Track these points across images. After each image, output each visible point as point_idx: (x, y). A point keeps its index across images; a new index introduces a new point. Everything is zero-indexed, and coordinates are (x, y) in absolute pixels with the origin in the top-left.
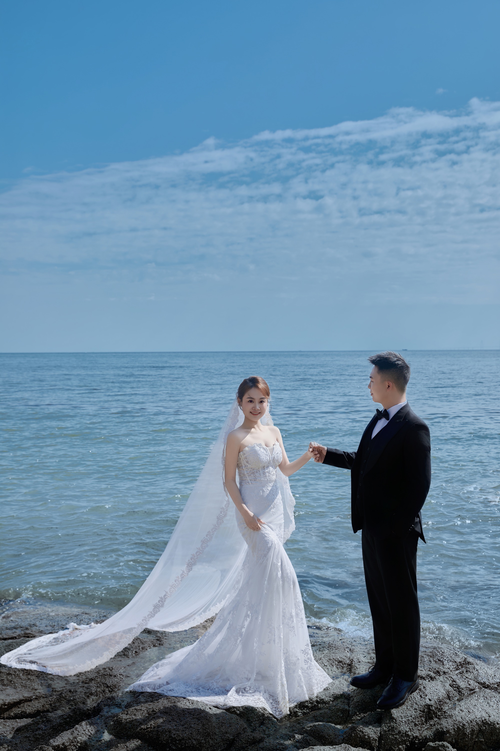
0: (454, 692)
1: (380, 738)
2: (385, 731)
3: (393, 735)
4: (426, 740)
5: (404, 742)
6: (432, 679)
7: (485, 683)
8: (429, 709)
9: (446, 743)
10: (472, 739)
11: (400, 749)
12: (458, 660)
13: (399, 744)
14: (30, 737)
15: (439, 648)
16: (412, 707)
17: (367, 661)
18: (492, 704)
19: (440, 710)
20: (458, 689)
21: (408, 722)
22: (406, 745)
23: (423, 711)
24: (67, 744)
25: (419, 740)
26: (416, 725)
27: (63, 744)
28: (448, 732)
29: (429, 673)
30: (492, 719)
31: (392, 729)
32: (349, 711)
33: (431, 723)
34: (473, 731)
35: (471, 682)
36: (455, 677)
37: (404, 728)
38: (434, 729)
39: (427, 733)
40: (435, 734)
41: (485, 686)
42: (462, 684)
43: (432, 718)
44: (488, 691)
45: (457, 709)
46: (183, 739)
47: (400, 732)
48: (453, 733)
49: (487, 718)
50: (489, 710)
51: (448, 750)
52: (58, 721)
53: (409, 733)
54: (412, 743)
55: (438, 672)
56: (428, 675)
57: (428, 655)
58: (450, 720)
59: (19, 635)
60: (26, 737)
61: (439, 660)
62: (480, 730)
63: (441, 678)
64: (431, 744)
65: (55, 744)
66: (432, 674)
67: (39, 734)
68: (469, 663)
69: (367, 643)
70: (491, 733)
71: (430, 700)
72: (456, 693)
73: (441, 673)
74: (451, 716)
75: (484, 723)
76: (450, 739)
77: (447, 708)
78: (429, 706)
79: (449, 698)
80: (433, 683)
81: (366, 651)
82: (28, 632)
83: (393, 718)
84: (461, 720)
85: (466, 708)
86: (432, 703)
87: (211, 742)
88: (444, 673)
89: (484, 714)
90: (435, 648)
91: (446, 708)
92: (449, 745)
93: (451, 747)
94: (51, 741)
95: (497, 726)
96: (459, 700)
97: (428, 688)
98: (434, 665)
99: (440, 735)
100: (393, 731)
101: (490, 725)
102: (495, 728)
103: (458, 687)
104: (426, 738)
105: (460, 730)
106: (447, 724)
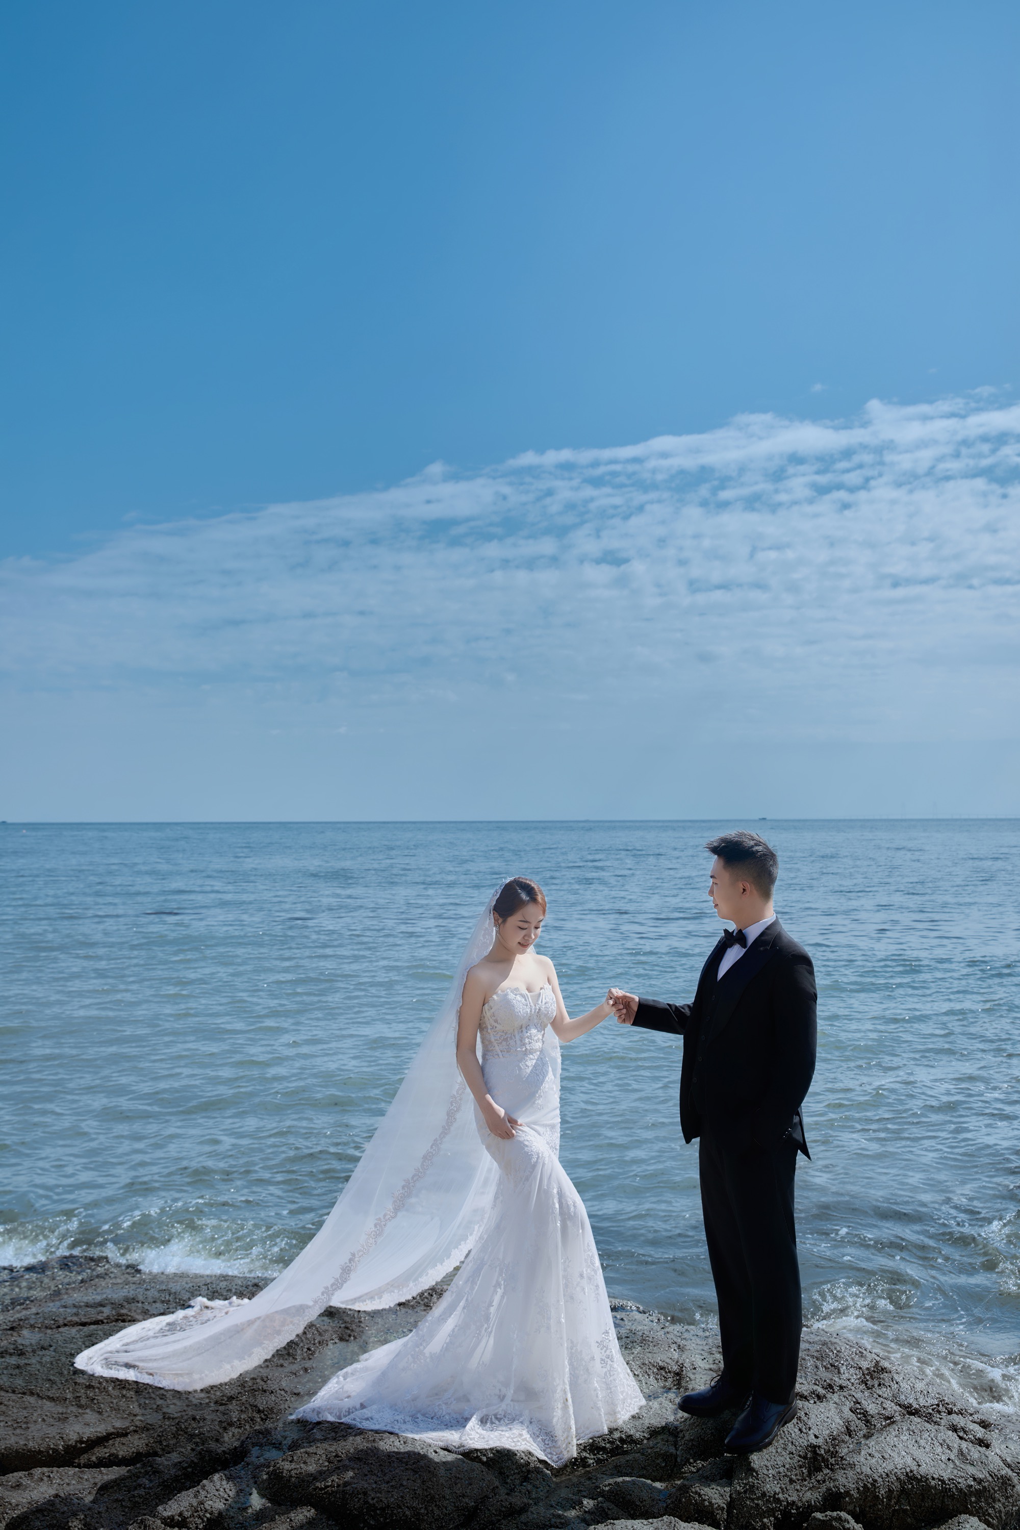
0: (858, 1422)
1: (731, 1505)
2: (739, 1493)
3: (753, 1500)
4: (810, 1508)
5: (771, 1512)
6: (820, 1398)
7: (910, 1406)
8: (814, 1452)
9: (843, 1514)
10: (889, 1505)
11: (764, 1525)
12: (865, 1365)
13: (762, 1515)
14: (123, 1500)
15: (832, 1343)
16: (785, 1449)
17: (707, 1367)
18: (922, 1442)
19: (834, 1454)
20: (865, 1417)
21: (778, 1477)
22: (776, 1518)
23: (805, 1457)
24: (187, 1514)
25: (798, 1508)
26: (791, 1481)
27: (181, 1514)
28: (847, 1493)
29: (815, 1387)
30: (923, 1470)
31: (752, 1488)
32: (676, 1456)
33: (819, 1478)
34: (890, 1491)
35: (888, 1404)
36: (858, 1395)
37: (772, 1487)
38: (823, 1489)
39: (811, 1496)
40: (825, 1498)
41: (911, 1411)
42: (872, 1408)
43: (819, 1469)
44: (916, 1419)
45: (863, 1452)
46: (388, 1507)
47: (764, 1494)
48: (856, 1495)
49: (915, 1468)
50: (918, 1454)
51: (847, 1526)
52: (173, 1472)
53: (780, 1496)
54: (786, 1514)
55: (830, 1386)
56: (813, 1392)
57: (813, 1356)
58: (850, 1473)
59: (108, 1318)
60: (117, 1500)
61: (832, 1365)
62: (903, 1491)
63: (835, 1397)
64: (818, 1515)
65: (166, 1514)
66: (821, 1391)
67: (140, 1496)
68: (884, 1370)
69: (707, 1334)
70: (922, 1494)
71: (816, 1437)
72: (861, 1424)
73: (836, 1389)
74: (852, 1466)
75: (911, 1477)
76: (850, 1507)
77: (846, 1450)
78: (814, 1448)
79: (849, 1432)
80: (822, 1406)
81: (706, 1348)
82: (123, 1311)
83: (753, 1470)
84: (869, 1472)
85: (879, 1452)
86: (820, 1441)
87: (437, 1512)
88: (841, 1387)
89: (909, 1460)
90: (824, 1344)
91: (843, 1451)
92: (849, 1518)
93: (852, 1521)
94: (160, 1508)
95: (933, 1483)
96: (867, 1437)
97: (812, 1416)
98: (824, 1374)
99: (834, 1500)
100: (753, 1492)
101: (919, 1481)
102: (929, 1487)
103: (865, 1414)
104: (810, 1505)
105: (868, 1491)
106: (845, 1480)
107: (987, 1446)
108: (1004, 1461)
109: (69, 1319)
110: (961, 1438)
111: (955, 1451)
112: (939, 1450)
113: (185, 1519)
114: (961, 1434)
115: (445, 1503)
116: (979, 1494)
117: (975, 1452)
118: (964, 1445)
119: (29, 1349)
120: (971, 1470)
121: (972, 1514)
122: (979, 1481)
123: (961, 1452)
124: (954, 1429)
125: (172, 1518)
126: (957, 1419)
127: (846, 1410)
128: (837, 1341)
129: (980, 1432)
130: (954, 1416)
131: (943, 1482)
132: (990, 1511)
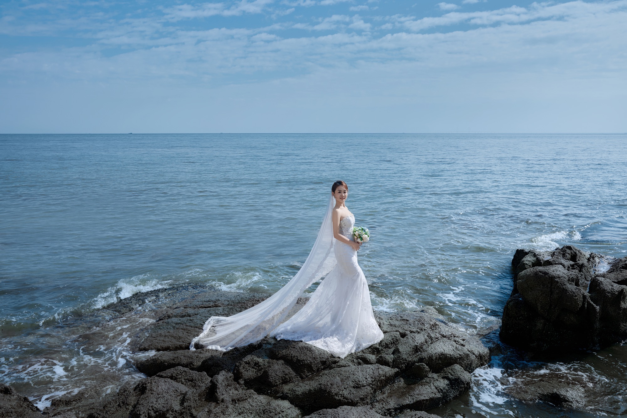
0: (429, 339)
1: (393, 361)
2: (396, 358)
3: (399, 360)
4: (415, 362)
5: (404, 363)
6: (419, 333)
7: (444, 335)
8: (416, 347)
9: (423, 364)
10: (436, 362)
11: (402, 367)
12: (431, 323)
13: (402, 364)
14: (231, 357)
15: (423, 317)
16: (409, 346)
17: (387, 323)
18: (446, 345)
19: (422, 348)
20: (431, 338)
21: (406, 354)
22: (405, 365)
23: (414, 349)
24: (250, 361)
25: (411, 362)
26: (410, 355)
27: (248, 361)
28: (425, 358)
29: (417, 330)
30: (445, 352)
31: (399, 357)
32: (379, 348)
33: (418, 354)
34: (436, 358)
35: (437, 334)
36: (429, 332)
37: (404, 356)
38: (418, 357)
39: (416, 359)
40: (419, 360)
41: (444, 336)
42: (433, 335)
43: (417, 352)
44: (445, 339)
45: (430, 347)
46: (303, 360)
47: (402, 358)
48: (427, 359)
49: (443, 352)
50: (444, 348)
51: (424, 367)
52: (242, 350)
53: (407, 359)
54: (408, 364)
55: (422, 329)
56: (417, 331)
57: (417, 321)
58: (426, 353)
59: (212, 305)
60: (229, 357)
61: (422, 323)
62: (440, 358)
63: (423, 332)
64: (417, 364)
65: (245, 361)
66: (419, 330)
67: (235, 356)
68: (437, 325)
69: (387, 314)
70: (445, 359)
71: (417, 343)
72: (430, 340)
73: (423, 330)
74: (426, 351)
75: (442, 354)
76: (426, 362)
77: (425, 347)
78: (416, 346)
79: (426, 342)
80: (419, 335)
81: (387, 318)
82: (217, 304)
83: (400, 352)
84: (431, 353)
85: (434, 347)
86: (418, 344)
87: (316, 362)
88: (425, 330)
89: (442, 350)
90: (421, 317)
91: (424, 347)
92: (425, 365)
93: (426, 366)
94: (243, 359)
95: (448, 356)
96: (431, 343)
97: (416, 337)
98: (420, 326)
99: (421, 360)
100: (399, 358)
101: (444, 355)
102: (447, 357)
103: (431, 337)
104: (415, 361)
105: (430, 358)
106: (424, 355)
107: (464, 346)
108: (468, 350)
109: (201, 305)
110: (457, 344)
111: (455, 347)
112: (450, 347)
113: (249, 362)
114: (457, 343)
115: (318, 360)
116: (460, 358)
117: (460, 347)
118: (457, 345)
119: (192, 315)
120: (458, 352)
121: (458, 364)
122: (461, 355)
123: (456, 348)
124: (455, 341)
125: (246, 362)
126: (456, 339)
127: (426, 337)
128: (424, 316)
129: (462, 342)
130: (456, 338)
131: (451, 355)
132: (463, 363)
